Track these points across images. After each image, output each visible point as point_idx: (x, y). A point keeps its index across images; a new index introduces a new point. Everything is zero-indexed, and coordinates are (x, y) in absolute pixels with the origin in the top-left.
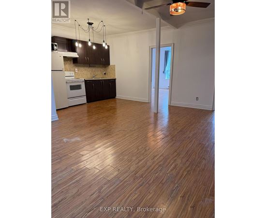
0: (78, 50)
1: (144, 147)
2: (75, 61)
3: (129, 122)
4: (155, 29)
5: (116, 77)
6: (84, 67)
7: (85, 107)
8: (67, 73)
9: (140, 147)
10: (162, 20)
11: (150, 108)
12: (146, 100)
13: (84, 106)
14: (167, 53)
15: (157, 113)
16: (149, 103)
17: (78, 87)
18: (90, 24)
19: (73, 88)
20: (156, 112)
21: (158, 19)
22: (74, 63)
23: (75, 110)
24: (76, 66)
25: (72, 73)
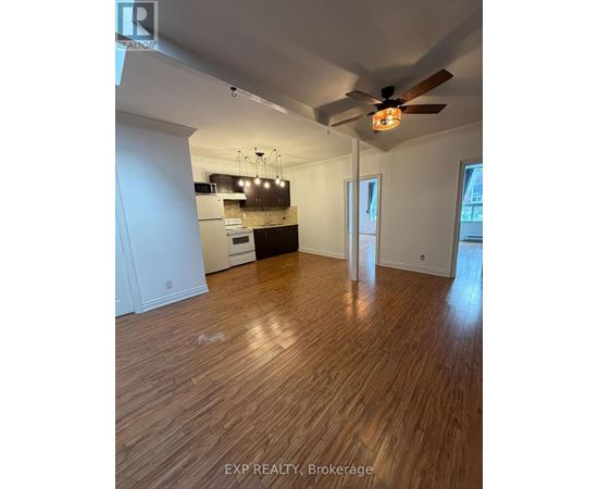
0: (246, 190)
1: (328, 368)
2: (242, 203)
3: (310, 300)
4: (351, 155)
5: (299, 223)
6: (255, 211)
7: (254, 267)
8: (232, 221)
9: (320, 370)
10: (361, 142)
11: (347, 271)
12: (341, 256)
13: (252, 265)
14: (371, 186)
15: (358, 281)
16: (345, 261)
17: (245, 240)
18: (260, 155)
19: (237, 241)
20: (355, 279)
21: (354, 141)
22: (241, 207)
23: (237, 273)
24: (244, 211)
25: (239, 221)
